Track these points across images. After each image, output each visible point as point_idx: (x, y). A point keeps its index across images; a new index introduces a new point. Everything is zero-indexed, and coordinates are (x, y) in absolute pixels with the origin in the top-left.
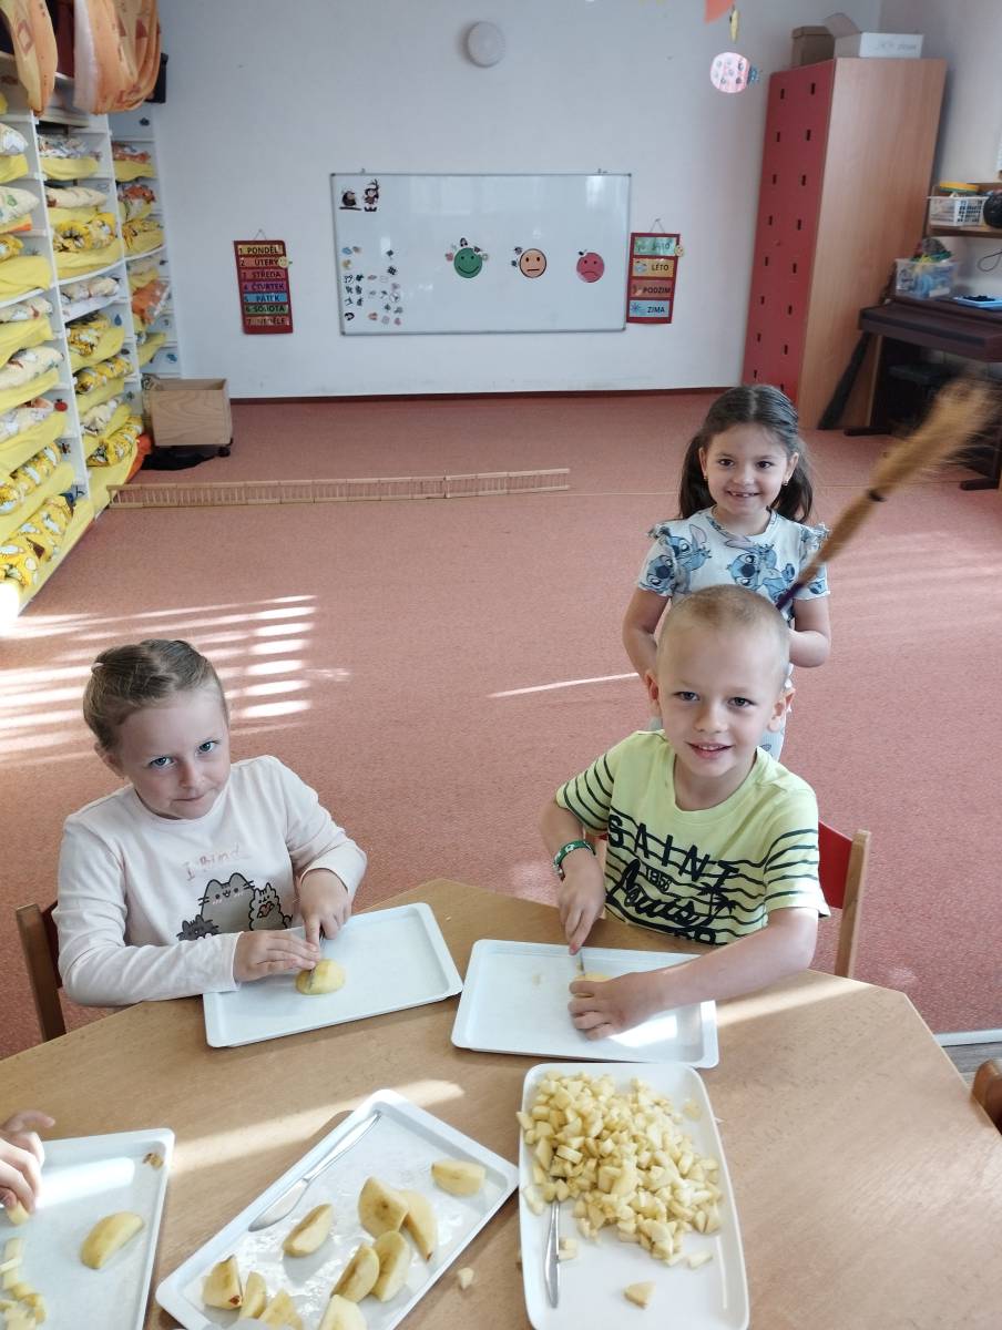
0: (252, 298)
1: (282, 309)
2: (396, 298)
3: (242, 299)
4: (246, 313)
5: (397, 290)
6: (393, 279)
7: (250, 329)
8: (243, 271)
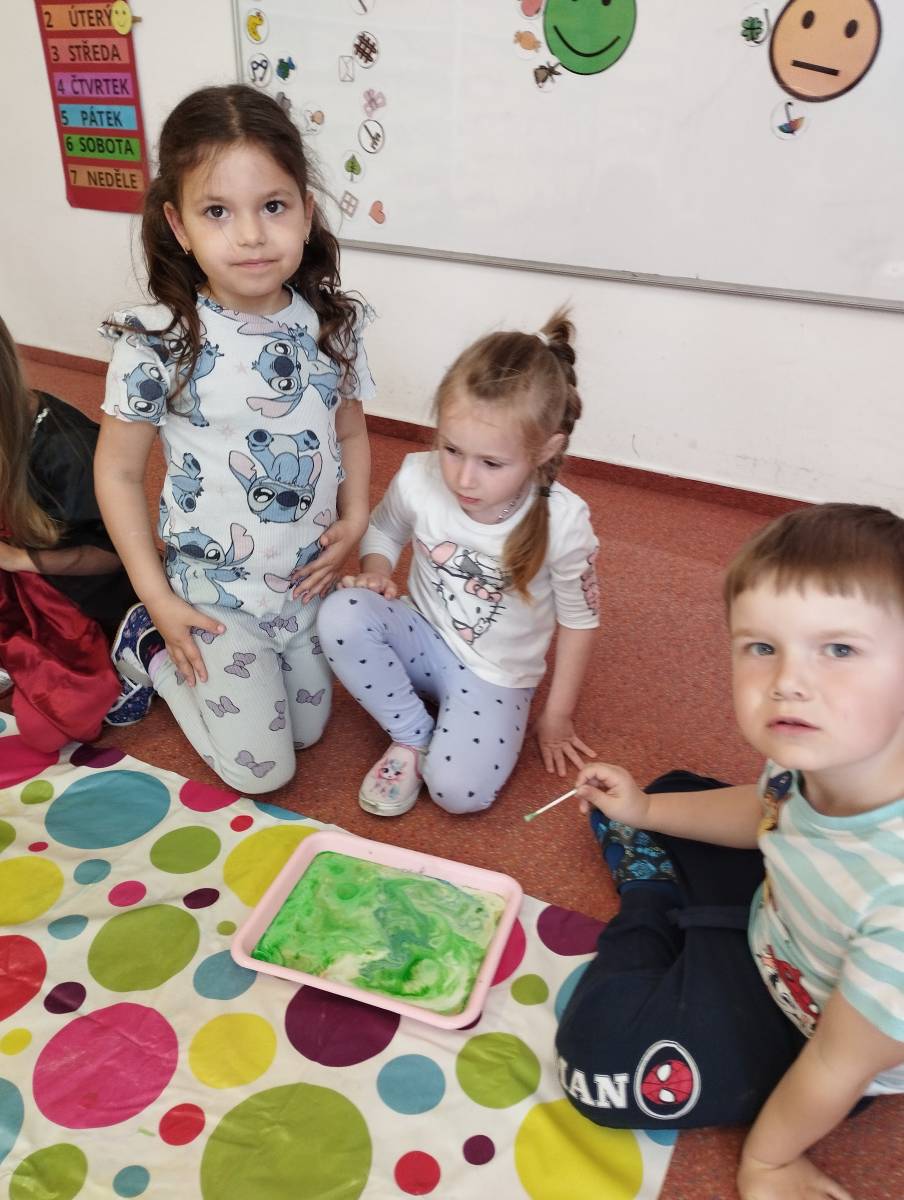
0: (74, 115)
1: (129, 149)
2: (375, 139)
3: (59, 115)
4: (69, 154)
5: (378, 114)
6: (367, 76)
7: (79, 197)
8: (52, 42)
